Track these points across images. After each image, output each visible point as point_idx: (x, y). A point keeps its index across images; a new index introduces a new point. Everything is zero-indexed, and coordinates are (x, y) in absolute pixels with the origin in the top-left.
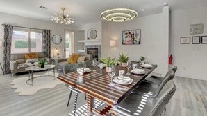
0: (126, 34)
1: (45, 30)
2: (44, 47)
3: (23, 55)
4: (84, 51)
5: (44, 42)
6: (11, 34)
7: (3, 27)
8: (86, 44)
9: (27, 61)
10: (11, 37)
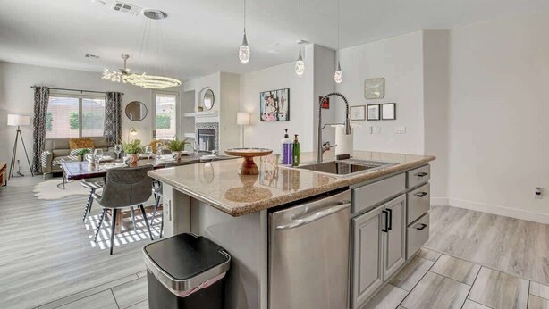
0: (267, 98)
1: (110, 94)
2: (108, 127)
3: (67, 141)
4: (194, 135)
5: (109, 116)
6: (46, 103)
7: (33, 91)
8: (197, 121)
9: (73, 152)
10: (45, 108)
